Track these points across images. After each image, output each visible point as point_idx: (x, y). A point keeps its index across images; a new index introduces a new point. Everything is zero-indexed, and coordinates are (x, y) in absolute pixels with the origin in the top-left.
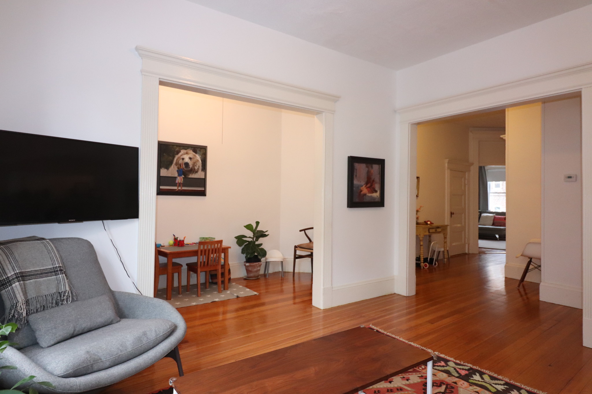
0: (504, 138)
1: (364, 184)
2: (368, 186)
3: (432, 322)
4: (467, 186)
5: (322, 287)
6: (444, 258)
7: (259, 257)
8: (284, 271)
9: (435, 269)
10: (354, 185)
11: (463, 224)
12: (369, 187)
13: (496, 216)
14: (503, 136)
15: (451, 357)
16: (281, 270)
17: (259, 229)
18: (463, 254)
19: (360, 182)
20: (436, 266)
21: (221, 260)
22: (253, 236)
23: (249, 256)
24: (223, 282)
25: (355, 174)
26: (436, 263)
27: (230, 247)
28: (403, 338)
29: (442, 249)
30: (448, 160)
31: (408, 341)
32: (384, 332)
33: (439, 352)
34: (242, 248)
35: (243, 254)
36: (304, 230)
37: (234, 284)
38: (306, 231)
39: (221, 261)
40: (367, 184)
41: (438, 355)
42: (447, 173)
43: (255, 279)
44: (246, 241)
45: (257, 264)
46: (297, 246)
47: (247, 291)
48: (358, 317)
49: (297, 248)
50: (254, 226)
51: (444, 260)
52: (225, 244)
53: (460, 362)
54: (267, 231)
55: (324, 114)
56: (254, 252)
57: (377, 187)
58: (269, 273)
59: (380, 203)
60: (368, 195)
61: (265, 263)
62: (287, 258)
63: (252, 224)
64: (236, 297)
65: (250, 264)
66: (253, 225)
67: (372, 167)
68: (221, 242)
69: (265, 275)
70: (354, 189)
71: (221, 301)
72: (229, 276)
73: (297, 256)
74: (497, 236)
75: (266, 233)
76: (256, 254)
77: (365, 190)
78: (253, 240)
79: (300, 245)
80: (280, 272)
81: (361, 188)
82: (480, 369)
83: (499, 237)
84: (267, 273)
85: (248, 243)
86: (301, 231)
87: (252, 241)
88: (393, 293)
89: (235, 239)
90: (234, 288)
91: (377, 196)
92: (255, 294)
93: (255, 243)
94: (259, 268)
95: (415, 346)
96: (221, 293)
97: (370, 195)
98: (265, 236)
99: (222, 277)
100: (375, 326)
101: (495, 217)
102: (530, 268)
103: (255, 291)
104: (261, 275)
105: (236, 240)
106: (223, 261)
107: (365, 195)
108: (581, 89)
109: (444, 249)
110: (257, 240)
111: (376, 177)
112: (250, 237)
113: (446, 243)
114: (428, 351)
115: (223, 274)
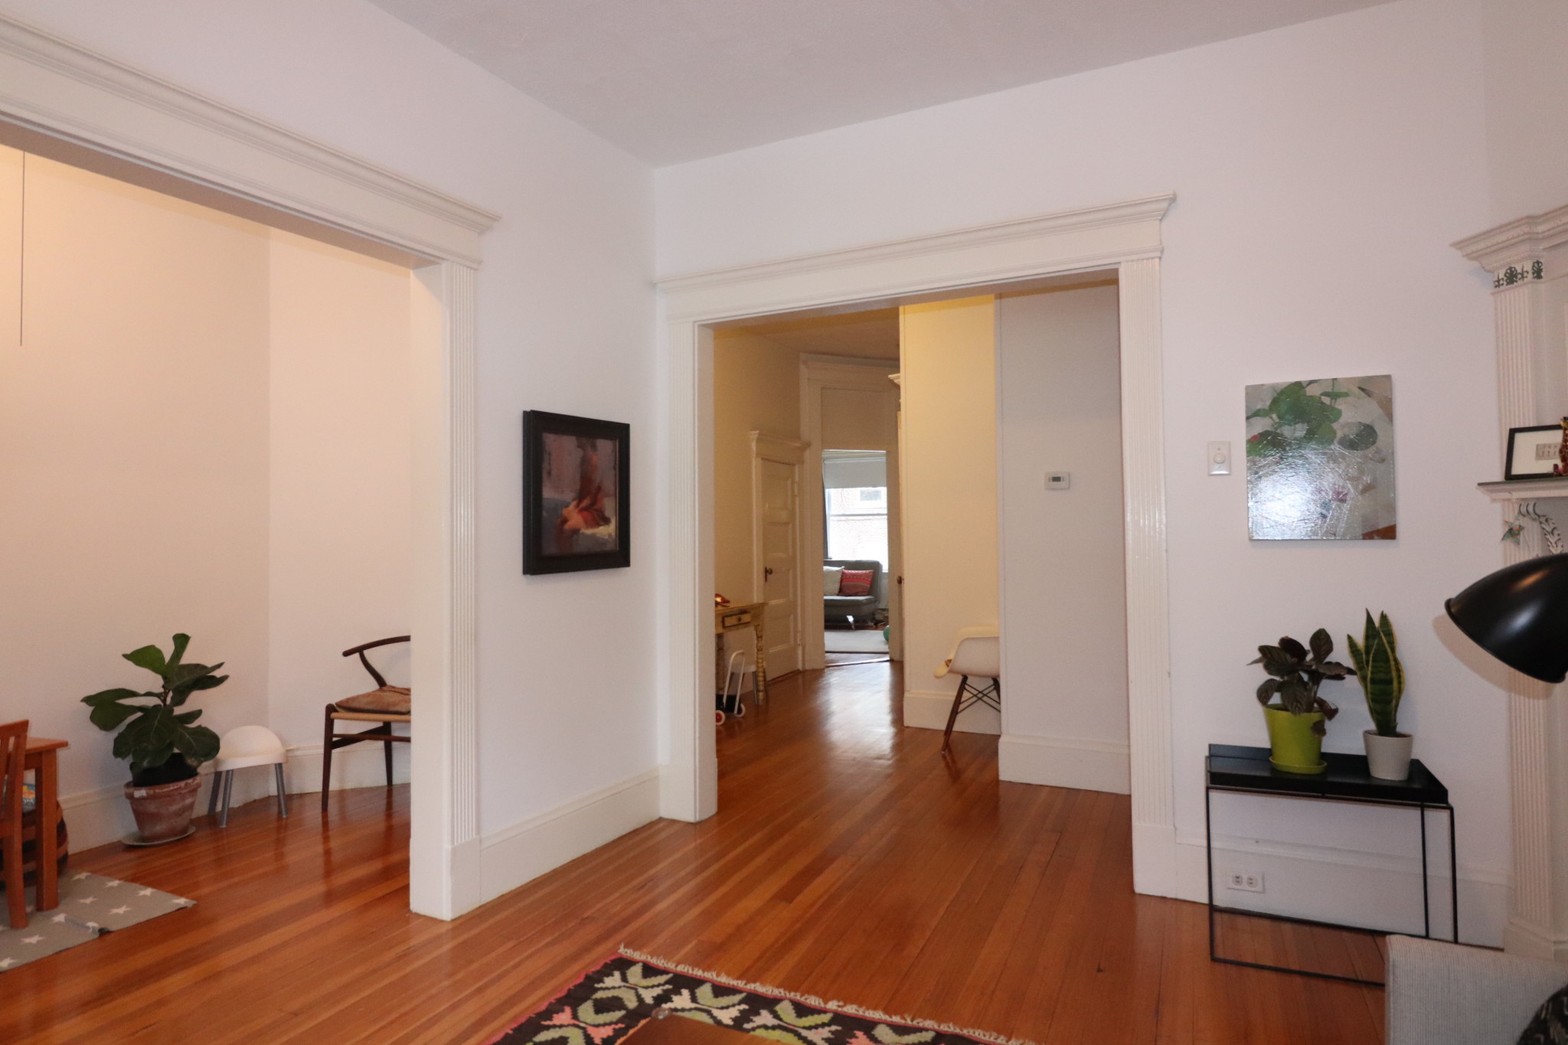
0: (896, 381)
1: (574, 500)
2: (586, 503)
3: (787, 894)
4: (797, 499)
5: (447, 846)
6: (758, 691)
7: (191, 761)
8: (287, 792)
9: (739, 724)
10: (545, 503)
11: (791, 596)
12: (586, 509)
13: (846, 571)
14: (895, 375)
15: (875, 1009)
16: (273, 790)
17: (187, 658)
18: (792, 672)
19: (562, 492)
20: (742, 715)
21: (21, 793)
22: (163, 687)
23: (145, 764)
24: (32, 879)
25: (545, 465)
26: (742, 706)
27: (64, 745)
28: (728, 974)
29: (753, 668)
30: (757, 432)
31: (744, 982)
32: (666, 965)
33: (839, 1001)
34: (114, 734)
35: (119, 759)
36: (360, 650)
37: (83, 875)
38: (366, 653)
39: (21, 798)
40: (580, 498)
41: (840, 1009)
42: (755, 465)
43: (172, 842)
44: (134, 709)
45: (180, 788)
46: (337, 704)
47: (144, 896)
48: (573, 924)
49: (336, 711)
50: (168, 650)
51: (758, 695)
52: (38, 734)
53: (903, 1022)
54: (219, 666)
55: (444, 265)
56: (171, 745)
57: (610, 507)
58: (229, 809)
59: (617, 556)
60: (583, 533)
61: (212, 777)
62: (298, 749)
63: (158, 646)
64: (97, 936)
65: (151, 792)
66: (162, 650)
67: (594, 447)
68: (21, 728)
69: (212, 819)
70: (545, 514)
71: (29, 966)
72: (63, 847)
73: (335, 739)
74: (851, 619)
75: (218, 674)
76: (176, 751)
77: (575, 519)
78: (164, 701)
79: (348, 700)
80: (269, 797)
81: (565, 512)
82: (958, 1031)
83: (855, 621)
84: (223, 806)
85: (139, 714)
86: (347, 654)
87: (160, 705)
88: (655, 818)
89: (84, 704)
90: (85, 897)
91: (610, 535)
92: (177, 908)
93: (172, 711)
94: (188, 801)
95: (769, 993)
96: (25, 926)
97: (589, 531)
98: (217, 682)
99: (25, 861)
100: (634, 950)
101: (843, 574)
102: (963, 699)
103: (179, 893)
104: (196, 822)
105: (89, 709)
106: (34, 796)
107: (575, 531)
108: (1119, 263)
109: (758, 667)
110: (180, 700)
111: (607, 479)
112: (149, 694)
113: (762, 650)
114: (808, 1001)
115: (31, 850)
